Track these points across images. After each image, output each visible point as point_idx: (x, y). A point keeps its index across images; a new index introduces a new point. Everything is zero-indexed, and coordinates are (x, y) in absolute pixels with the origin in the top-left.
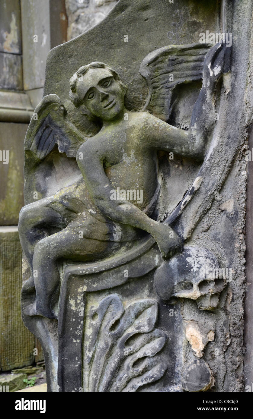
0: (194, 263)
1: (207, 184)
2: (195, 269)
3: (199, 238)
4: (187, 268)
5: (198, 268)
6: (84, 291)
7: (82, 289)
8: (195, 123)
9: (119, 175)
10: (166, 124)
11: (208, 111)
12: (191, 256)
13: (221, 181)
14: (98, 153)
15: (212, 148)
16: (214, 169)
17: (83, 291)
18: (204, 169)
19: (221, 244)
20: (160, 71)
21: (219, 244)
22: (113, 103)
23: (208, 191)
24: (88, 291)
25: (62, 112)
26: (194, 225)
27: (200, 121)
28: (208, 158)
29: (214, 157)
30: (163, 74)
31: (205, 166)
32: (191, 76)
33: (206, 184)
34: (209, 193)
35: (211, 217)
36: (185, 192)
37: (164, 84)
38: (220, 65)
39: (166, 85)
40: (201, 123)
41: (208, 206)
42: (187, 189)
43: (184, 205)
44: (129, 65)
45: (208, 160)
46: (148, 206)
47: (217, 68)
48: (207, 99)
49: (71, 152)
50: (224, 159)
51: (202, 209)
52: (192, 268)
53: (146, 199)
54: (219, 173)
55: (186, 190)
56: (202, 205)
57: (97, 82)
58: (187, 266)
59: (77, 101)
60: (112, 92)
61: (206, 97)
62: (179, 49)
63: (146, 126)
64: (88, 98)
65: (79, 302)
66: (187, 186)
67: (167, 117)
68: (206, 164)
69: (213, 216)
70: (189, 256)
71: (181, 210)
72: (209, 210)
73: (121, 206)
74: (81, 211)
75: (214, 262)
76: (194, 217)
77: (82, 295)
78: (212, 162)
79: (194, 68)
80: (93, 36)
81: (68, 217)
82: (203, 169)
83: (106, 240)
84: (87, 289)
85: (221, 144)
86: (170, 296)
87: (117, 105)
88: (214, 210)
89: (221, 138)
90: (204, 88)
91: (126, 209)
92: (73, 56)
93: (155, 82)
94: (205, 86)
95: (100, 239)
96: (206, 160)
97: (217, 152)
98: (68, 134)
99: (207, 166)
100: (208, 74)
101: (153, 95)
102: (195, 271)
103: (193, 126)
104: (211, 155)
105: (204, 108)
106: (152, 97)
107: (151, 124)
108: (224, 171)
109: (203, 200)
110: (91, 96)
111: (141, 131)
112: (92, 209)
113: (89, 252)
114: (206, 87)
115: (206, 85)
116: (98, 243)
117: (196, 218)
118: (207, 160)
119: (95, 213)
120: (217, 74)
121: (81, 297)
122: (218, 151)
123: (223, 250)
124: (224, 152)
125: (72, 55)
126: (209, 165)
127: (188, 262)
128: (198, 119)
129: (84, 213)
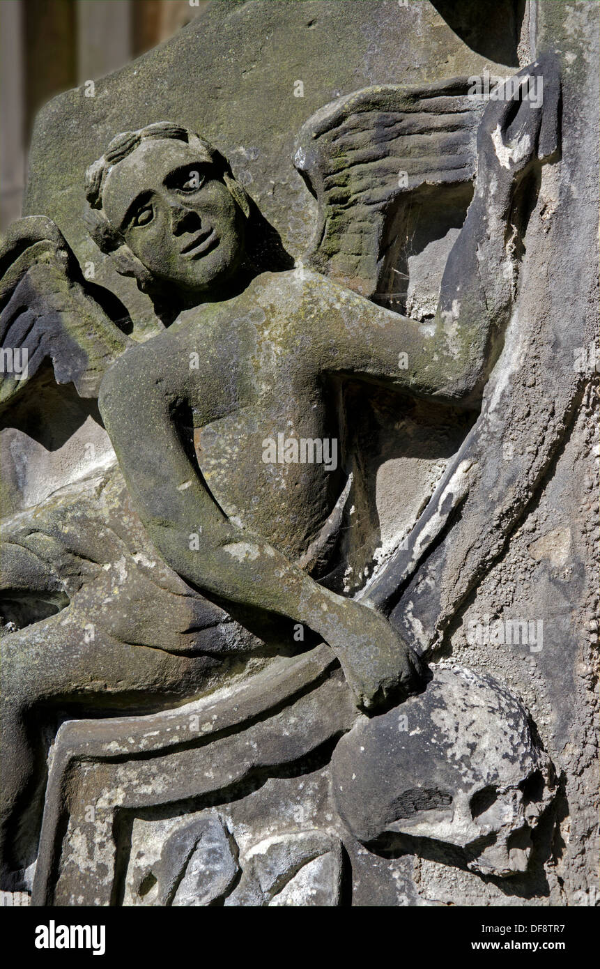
0: (457, 729)
1: (491, 483)
2: (459, 751)
3: (467, 646)
4: (435, 745)
5: (469, 746)
6: (117, 807)
7: (110, 801)
8: (455, 302)
9: (226, 452)
10: (367, 302)
11: (494, 265)
12: (446, 704)
13: (533, 475)
14: (163, 385)
15: (506, 376)
16: (512, 436)
17: (114, 804)
18: (483, 436)
19: (533, 664)
20: (351, 156)
21: (530, 662)
22: (210, 238)
23: (493, 502)
24: (129, 805)
25: (63, 267)
26: (454, 604)
27: (470, 295)
28: (493, 405)
29: (511, 401)
30: (359, 163)
31: (485, 429)
32: (440, 169)
33: (488, 481)
34: (497, 511)
35: (503, 581)
36: (422, 501)
37: (360, 192)
38: (527, 130)
39: (366, 194)
40: (473, 301)
41: (496, 546)
42: (429, 494)
43: (421, 544)
44: (264, 144)
45: (495, 410)
46: (316, 543)
47: (520, 140)
48: (488, 232)
49: (89, 381)
50: (542, 407)
51: (476, 556)
52: (451, 745)
53: (307, 526)
54: (529, 449)
55: (426, 496)
56: (477, 545)
57: (161, 177)
58: (433, 741)
59: (106, 233)
60: (209, 206)
61: (487, 226)
62: (405, 94)
63: (309, 306)
64: (136, 224)
65: (98, 840)
66: (428, 484)
67: (372, 286)
68: (487, 422)
69: (510, 577)
70: (441, 704)
71: (413, 560)
72: (499, 558)
73: (227, 548)
74: (112, 559)
75: (517, 724)
76: (452, 581)
77: (110, 819)
78: (506, 416)
79: (450, 148)
80: (165, 65)
81: (72, 575)
82: (478, 435)
83: (183, 648)
84: (124, 799)
85: (532, 362)
86: (379, 831)
87: (221, 246)
88: (513, 561)
89: (534, 346)
90: (479, 199)
91: (245, 559)
92: (107, 119)
93: (335, 185)
94: (481, 195)
95: (167, 645)
96: (486, 410)
97: (522, 388)
98: (80, 331)
99: (492, 429)
100: (491, 159)
101: (329, 220)
102: (458, 757)
103: (449, 308)
104: (503, 395)
105: (480, 256)
106: (327, 227)
107: (322, 303)
108: (542, 443)
109: (479, 531)
110: (143, 216)
111: (293, 322)
112: (145, 553)
113: (134, 684)
114: (486, 196)
115: (487, 190)
116: (160, 655)
117: (458, 585)
118: (490, 409)
119: (154, 564)
120: (521, 157)
121: (105, 824)
122: (524, 385)
123: (541, 682)
124: (540, 388)
125: (104, 117)
126: (498, 426)
127: (435, 727)
128: (462, 289)
129: (120, 566)
